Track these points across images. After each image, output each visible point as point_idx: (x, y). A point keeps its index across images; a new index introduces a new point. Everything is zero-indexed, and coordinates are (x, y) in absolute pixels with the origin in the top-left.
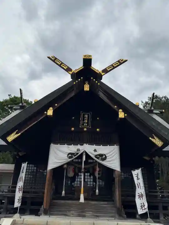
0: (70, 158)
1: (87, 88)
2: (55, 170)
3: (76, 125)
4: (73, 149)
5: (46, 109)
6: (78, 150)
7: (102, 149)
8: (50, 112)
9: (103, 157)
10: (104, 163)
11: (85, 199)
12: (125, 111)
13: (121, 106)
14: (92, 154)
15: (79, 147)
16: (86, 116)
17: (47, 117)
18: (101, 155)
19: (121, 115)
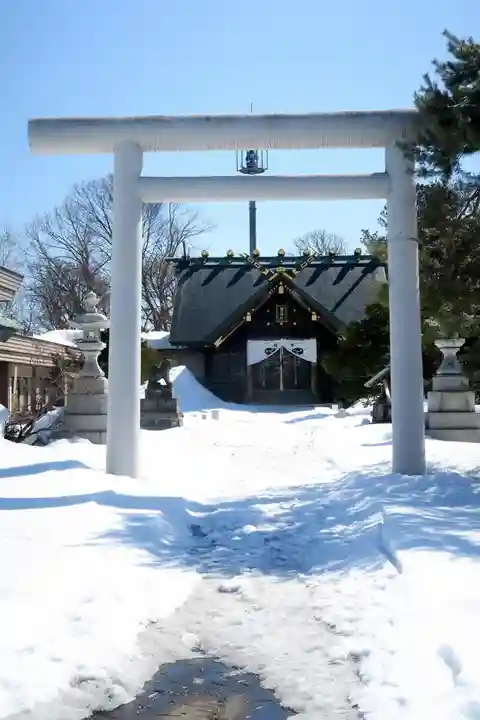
0: (268, 353)
1: (281, 291)
2: (253, 366)
3: (272, 319)
4: (270, 344)
5: (246, 315)
6: (276, 345)
7: (298, 343)
8: (249, 318)
9: (298, 350)
10: (301, 356)
11: (284, 387)
12: (318, 314)
13: (313, 310)
14: (290, 348)
15: (277, 341)
16: (282, 309)
17: (246, 323)
18: (298, 349)
19: (314, 318)
